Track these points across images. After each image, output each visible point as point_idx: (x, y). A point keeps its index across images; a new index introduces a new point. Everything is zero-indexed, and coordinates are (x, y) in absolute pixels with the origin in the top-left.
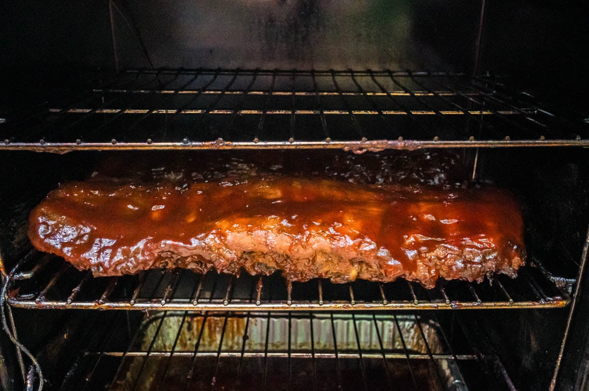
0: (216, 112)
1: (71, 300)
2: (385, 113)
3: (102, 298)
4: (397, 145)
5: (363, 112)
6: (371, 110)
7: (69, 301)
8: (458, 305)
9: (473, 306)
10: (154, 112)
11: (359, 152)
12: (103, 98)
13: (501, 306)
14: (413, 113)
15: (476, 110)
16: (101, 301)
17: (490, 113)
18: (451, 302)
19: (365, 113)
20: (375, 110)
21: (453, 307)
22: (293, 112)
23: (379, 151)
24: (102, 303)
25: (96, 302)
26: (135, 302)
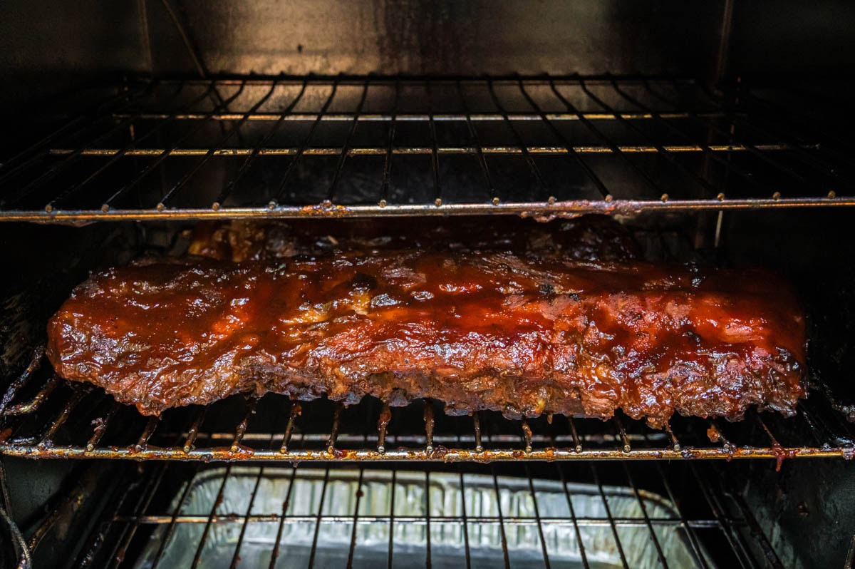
0: (312, 151)
1: (93, 445)
2: (579, 151)
3: (141, 442)
4: (604, 207)
5: (543, 150)
6: (556, 146)
7: (90, 446)
8: (693, 453)
9: (717, 454)
10: (215, 153)
11: (544, 219)
12: (132, 128)
13: (761, 454)
14: (622, 150)
15: (724, 145)
16: (138, 446)
17: (744, 149)
18: (682, 447)
19: (547, 151)
20: (562, 146)
21: (686, 456)
22: (435, 150)
23: (576, 218)
24: (141, 450)
25: (131, 448)
26: (191, 449)
